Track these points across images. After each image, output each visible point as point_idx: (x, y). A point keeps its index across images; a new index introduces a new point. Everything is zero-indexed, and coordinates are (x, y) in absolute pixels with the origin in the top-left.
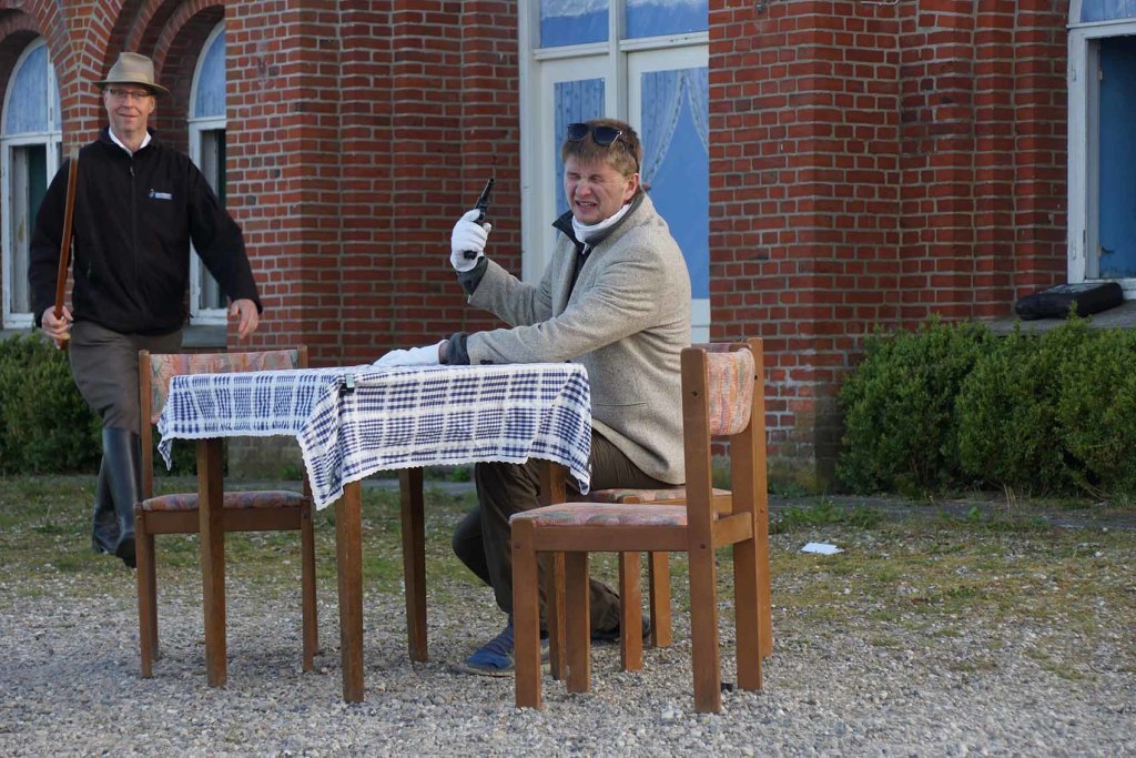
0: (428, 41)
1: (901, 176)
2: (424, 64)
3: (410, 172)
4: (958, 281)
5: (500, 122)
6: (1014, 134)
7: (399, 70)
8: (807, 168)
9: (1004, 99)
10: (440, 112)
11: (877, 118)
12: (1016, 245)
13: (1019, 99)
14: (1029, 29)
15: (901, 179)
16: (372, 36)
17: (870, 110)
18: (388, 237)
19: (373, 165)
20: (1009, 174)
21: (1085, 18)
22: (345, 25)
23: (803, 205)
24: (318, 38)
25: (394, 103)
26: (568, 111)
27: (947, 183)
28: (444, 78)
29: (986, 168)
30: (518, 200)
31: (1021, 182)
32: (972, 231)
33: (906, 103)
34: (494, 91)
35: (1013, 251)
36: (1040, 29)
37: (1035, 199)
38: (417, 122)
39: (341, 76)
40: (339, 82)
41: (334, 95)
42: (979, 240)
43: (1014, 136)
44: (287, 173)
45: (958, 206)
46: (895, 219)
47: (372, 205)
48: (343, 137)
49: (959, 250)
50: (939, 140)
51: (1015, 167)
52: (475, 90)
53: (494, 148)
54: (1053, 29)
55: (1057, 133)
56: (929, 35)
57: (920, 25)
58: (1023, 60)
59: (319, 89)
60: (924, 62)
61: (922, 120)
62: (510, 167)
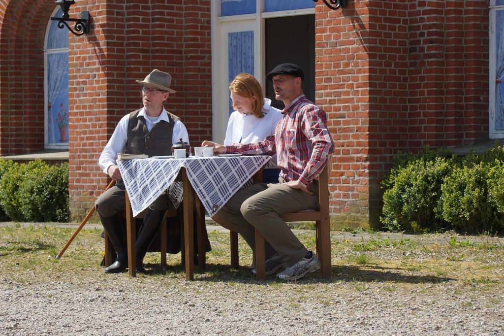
0: (168, 13)
1: (409, 78)
2: (166, 24)
4: (437, 129)
5: (202, 52)
6: (464, 58)
7: (154, 26)
8: (365, 74)
9: (460, 41)
10: (173, 47)
11: (398, 51)
12: (465, 112)
13: (466, 42)
14: (471, 8)
15: (409, 80)
16: (141, 10)
17: (395, 47)
20: (462, 78)
21: (498, 3)
22: (128, 5)
23: (363, 93)
24: (115, 10)
25: (151, 42)
26: (235, 46)
27: (432, 82)
28: (176, 30)
29: (451, 75)
30: (211, 89)
31: (467, 82)
32: (444, 105)
33: (411, 43)
34: (199, 37)
35: (464, 114)
36: (477, 8)
37: (474, 90)
38: (163, 51)
40: (125, 32)
41: (123, 38)
42: (447, 109)
43: (464, 59)
44: (100, 76)
45: (437, 93)
46: (406, 99)
48: (127, 58)
49: (438, 114)
50: (428, 61)
51: (464, 74)
52: (191, 36)
53: (199, 63)
54: (483, 8)
55: (484, 58)
56: (423, 11)
57: (418, 6)
58: (468, 23)
59: (115, 35)
60: (420, 24)
61: (419, 51)
62: (206, 73)
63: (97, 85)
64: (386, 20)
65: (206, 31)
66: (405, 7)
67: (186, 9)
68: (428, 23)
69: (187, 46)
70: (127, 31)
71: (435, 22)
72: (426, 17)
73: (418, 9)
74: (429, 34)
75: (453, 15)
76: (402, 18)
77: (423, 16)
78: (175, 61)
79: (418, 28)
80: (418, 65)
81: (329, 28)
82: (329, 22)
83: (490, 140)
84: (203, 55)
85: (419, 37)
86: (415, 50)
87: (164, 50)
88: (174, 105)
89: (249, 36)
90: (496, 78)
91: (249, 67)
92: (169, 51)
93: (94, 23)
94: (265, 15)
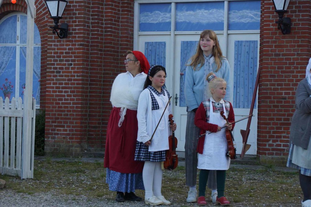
65: (132, 40)
67: (122, 26)
69: (121, 48)
70: (91, 37)
78: (116, 57)
81: (275, 46)
82: (275, 42)
87: (112, 50)
89: (162, 45)
93: (71, 31)
94: (177, 32)
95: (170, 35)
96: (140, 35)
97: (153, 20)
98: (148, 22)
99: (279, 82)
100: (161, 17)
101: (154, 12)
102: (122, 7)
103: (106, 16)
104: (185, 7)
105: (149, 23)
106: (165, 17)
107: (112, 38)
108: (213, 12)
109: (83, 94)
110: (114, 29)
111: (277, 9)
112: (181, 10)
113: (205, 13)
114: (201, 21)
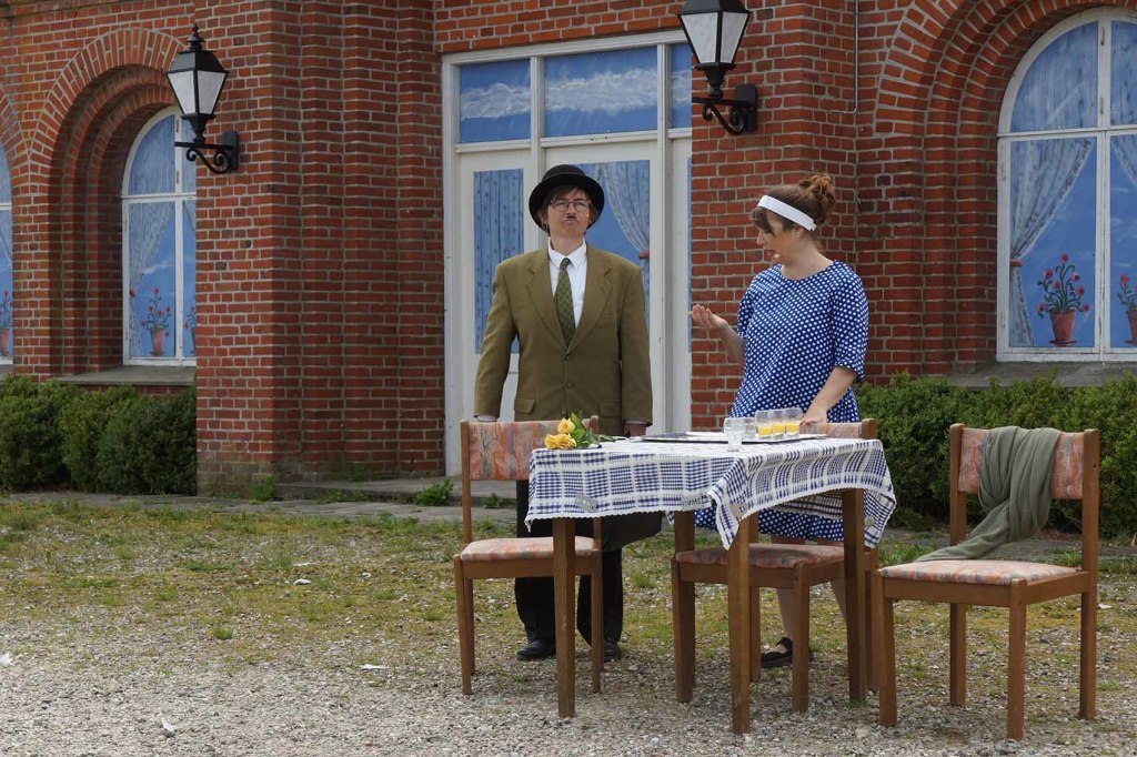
0: (373, 136)
1: (858, 256)
2: (370, 155)
3: (359, 244)
4: (914, 345)
5: (430, 204)
6: (956, 222)
7: (349, 159)
9: (951, 194)
10: (382, 195)
11: (840, 208)
12: (957, 315)
13: (961, 194)
14: (971, 136)
15: (857, 259)
16: (329, 131)
18: (340, 297)
19: (329, 238)
20: (952, 257)
21: (1014, 128)
22: (307, 121)
24: (286, 131)
25: (345, 187)
26: (487, 195)
27: (904, 263)
28: (386, 167)
29: (936, 251)
30: (442, 268)
31: (963, 263)
32: (921, 303)
33: (862, 195)
34: (425, 178)
35: (955, 320)
36: (981, 136)
37: (976, 277)
38: (365, 202)
39: (303, 163)
40: (301, 169)
41: (297, 179)
42: (927, 310)
43: (957, 225)
44: (257, 243)
45: (912, 282)
47: (328, 271)
48: (304, 214)
49: (914, 319)
50: (896, 227)
51: (957, 250)
52: (411, 177)
53: (425, 223)
54: (988, 137)
55: (990, 223)
56: (886, 139)
57: (877, 131)
58: (965, 162)
59: (286, 174)
60: (880, 162)
61: (879, 210)
62: (436, 240)
63: (252, 260)
64: (826, 154)
65: (435, 168)
66: (852, 133)
67: (403, 129)
68: (896, 161)
69: (404, 193)
70: (304, 167)
71: (910, 160)
72: (892, 150)
73: (877, 136)
74: (899, 180)
75: (941, 148)
76: (847, 152)
77: (887, 149)
78: (384, 218)
79: (877, 169)
80: (875, 235)
81: (720, 168)
82: (720, 157)
83: (999, 363)
84: (431, 209)
85: (879, 184)
86: (870, 207)
87: (367, 200)
88: (382, 295)
89: (514, 178)
90: (1012, 257)
91: (514, 230)
92: (375, 203)
93: (246, 153)
94: (547, 142)
95: (530, 149)
96: (460, 154)
97: (491, 109)
98: (479, 115)
99: (733, 275)
100: (509, 99)
101: (493, 87)
102: (401, 78)
103: (350, 105)
104: (565, 68)
105: (481, 118)
106: (518, 98)
107: (367, 167)
108: (634, 77)
109: (280, 324)
110: (373, 140)
111: (701, 62)
112: (557, 77)
113: (616, 81)
114: (604, 106)
